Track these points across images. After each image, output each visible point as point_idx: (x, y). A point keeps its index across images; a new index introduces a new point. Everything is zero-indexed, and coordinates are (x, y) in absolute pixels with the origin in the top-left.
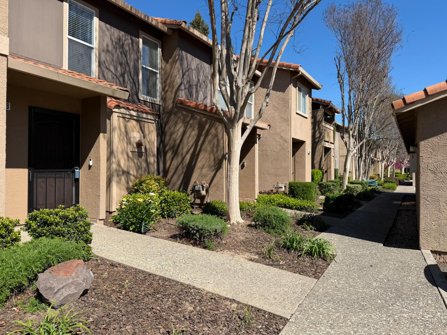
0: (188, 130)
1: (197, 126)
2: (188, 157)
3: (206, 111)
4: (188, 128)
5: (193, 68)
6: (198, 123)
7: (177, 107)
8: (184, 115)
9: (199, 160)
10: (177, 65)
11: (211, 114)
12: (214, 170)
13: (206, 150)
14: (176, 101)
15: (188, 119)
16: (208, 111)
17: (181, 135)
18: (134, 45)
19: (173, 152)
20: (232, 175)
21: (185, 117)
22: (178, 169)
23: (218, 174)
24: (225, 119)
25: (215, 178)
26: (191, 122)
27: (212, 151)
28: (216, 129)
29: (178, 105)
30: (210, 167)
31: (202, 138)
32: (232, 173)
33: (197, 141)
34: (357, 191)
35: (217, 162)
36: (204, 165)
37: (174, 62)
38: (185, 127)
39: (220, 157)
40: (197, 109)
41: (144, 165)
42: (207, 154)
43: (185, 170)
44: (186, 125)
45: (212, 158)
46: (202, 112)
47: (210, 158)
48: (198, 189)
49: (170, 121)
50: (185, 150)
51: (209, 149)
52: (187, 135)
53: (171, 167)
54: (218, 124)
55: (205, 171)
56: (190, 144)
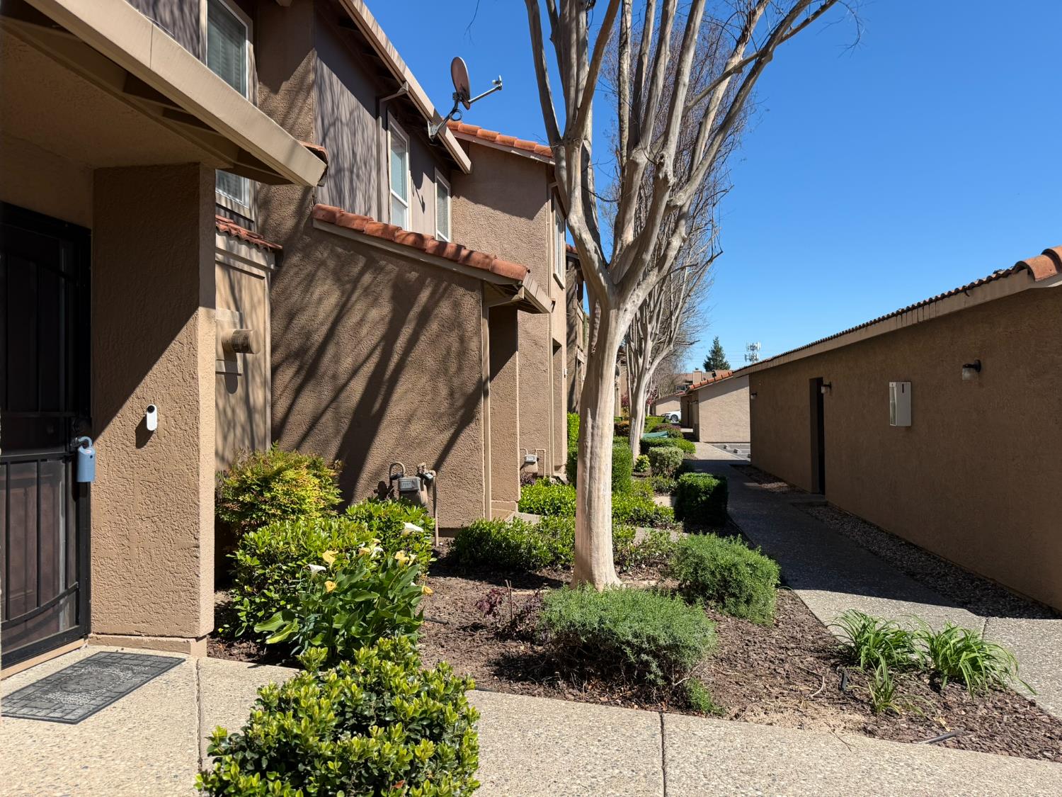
0: (353, 306)
1: (387, 294)
2: (357, 388)
3: (423, 251)
4: (354, 298)
5: (344, 120)
6: (390, 284)
7: (309, 229)
8: (338, 256)
9: (395, 397)
10: (309, 101)
11: (438, 262)
12: (446, 428)
13: (421, 368)
14: (308, 212)
15: (356, 270)
16: (430, 252)
17: (331, 319)
18: (186, 10)
19: (297, 373)
20: (601, 448)
21: (343, 264)
22: (319, 426)
23: (463, 436)
24: (602, 279)
25: (453, 452)
26: (367, 278)
27: (443, 370)
28: (456, 305)
29: (317, 225)
30: (436, 416)
31: (406, 332)
32: (601, 444)
33: (389, 338)
34: (676, 463)
35: (460, 402)
36: (415, 410)
37: (298, 93)
38: (342, 296)
39: (470, 388)
40: (391, 242)
41: (241, 415)
42: (424, 380)
43: (345, 426)
44: (348, 287)
45: (444, 391)
46: (405, 253)
47: (435, 390)
48: (409, 486)
49: (286, 272)
50: (347, 363)
51: (430, 362)
52: (352, 320)
53: (292, 419)
54: (461, 291)
55: (416, 428)
56: (365, 348)
